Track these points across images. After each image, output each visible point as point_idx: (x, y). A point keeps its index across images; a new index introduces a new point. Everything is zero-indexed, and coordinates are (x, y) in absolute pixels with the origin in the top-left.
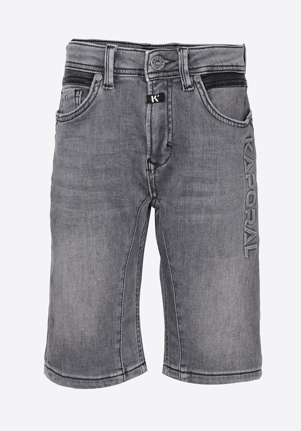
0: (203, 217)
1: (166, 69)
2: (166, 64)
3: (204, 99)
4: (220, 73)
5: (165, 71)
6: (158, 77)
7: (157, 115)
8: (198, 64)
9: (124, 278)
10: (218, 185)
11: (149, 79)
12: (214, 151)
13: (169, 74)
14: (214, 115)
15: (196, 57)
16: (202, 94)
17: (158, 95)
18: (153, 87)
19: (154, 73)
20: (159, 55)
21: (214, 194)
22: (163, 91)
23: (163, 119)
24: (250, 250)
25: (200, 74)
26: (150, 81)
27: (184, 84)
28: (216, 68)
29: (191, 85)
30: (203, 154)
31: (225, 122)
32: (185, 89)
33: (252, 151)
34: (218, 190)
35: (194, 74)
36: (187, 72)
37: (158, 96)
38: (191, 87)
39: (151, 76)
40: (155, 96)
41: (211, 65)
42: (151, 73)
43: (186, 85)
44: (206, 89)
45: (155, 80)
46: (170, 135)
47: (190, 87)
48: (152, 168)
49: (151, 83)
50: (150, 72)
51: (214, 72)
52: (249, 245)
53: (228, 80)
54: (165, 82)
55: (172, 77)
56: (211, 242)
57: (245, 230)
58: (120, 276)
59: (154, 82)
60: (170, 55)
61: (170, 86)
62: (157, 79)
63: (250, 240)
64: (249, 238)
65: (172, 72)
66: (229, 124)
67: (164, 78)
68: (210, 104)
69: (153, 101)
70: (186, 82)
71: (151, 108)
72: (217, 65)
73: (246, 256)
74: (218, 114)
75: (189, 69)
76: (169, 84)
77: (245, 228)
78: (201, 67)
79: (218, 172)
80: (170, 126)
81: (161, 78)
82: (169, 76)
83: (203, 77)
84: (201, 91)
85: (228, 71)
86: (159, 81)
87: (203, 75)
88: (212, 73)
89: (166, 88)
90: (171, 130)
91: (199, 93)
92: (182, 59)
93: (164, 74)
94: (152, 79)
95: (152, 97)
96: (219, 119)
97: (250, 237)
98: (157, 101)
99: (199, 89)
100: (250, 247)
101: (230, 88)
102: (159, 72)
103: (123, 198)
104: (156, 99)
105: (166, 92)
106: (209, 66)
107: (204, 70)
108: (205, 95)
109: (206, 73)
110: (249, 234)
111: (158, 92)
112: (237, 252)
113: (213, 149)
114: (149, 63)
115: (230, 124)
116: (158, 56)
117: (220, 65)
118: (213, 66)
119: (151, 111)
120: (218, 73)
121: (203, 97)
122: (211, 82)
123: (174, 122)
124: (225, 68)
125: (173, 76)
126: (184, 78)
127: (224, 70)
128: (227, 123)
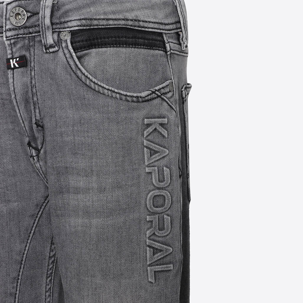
0: (80, 221)
1: (28, 24)
2: (28, 18)
3: (72, 63)
4: (101, 28)
5: (26, 27)
6: (18, 35)
7: (19, 84)
8: (68, 16)
9: (16, 294)
10: (94, 178)
11: (6, 37)
12: (88, 132)
13: (31, 30)
14: (88, 84)
15: (67, 7)
16: (68, 56)
17: (17, 57)
18: (12, 48)
19: (13, 29)
20: (19, 6)
21: (91, 191)
22: (24, 53)
23: (26, 90)
24: (158, 271)
25: (68, 29)
26: (7, 40)
27: (45, 43)
28: (95, 22)
29: (52, 45)
30: (74, 136)
31: (107, 94)
32: (46, 49)
33: (167, 136)
34: (95, 185)
35: (60, 30)
36: (48, 27)
37: (18, 59)
38: (54, 47)
39: (9, 34)
40: (15, 60)
41: (87, 17)
42: (10, 30)
43: (47, 44)
44: (74, 50)
45: (14, 38)
46: (37, 111)
47: (51, 46)
48: (34, 155)
49: (9, 42)
50: (8, 29)
51: (92, 27)
52: (157, 265)
53: (115, 37)
54: (27, 41)
55: (34, 35)
56: (91, 256)
57: (147, 243)
58: (9, 291)
59: (12, 41)
60: (32, 6)
61: (32, 46)
62: (17, 38)
63: (159, 258)
64: (156, 255)
65: (33, 28)
66: (112, 97)
67: (24, 36)
68: (80, 69)
69: (12, 66)
70: (46, 40)
71: (12, 76)
72: (98, 17)
73: (150, 280)
74: (94, 83)
75: (52, 24)
76: (31, 44)
77: (147, 240)
78: (71, 21)
79: (94, 160)
80: (35, 99)
81: (21, 36)
82: (30, 33)
83: (73, 33)
84: (66, 51)
85: (116, 26)
86: (19, 39)
87: (73, 30)
88: (89, 29)
89: (28, 49)
90: (37, 105)
91: (65, 54)
92: (43, 9)
93: (25, 30)
94: (9, 38)
95: (11, 60)
96: (97, 89)
97: (159, 254)
98: (17, 66)
99: (65, 49)
100: (158, 268)
101: (118, 49)
102: (20, 28)
103: (8, 190)
104: (16, 63)
105: (28, 55)
106: (83, 19)
107: (74, 25)
108: (73, 58)
109: (77, 28)
110: (157, 249)
111: (17, 55)
112: (133, 273)
113: (86, 129)
114: (8, 17)
115: (114, 96)
116: (18, 8)
117: (102, 17)
118: (91, 19)
119: (13, 79)
120: (99, 28)
121: (69, 60)
122: (86, 41)
123: (38, 94)
124: (111, 22)
125: (35, 33)
126: (44, 35)
127: (110, 25)
128: (110, 95)
